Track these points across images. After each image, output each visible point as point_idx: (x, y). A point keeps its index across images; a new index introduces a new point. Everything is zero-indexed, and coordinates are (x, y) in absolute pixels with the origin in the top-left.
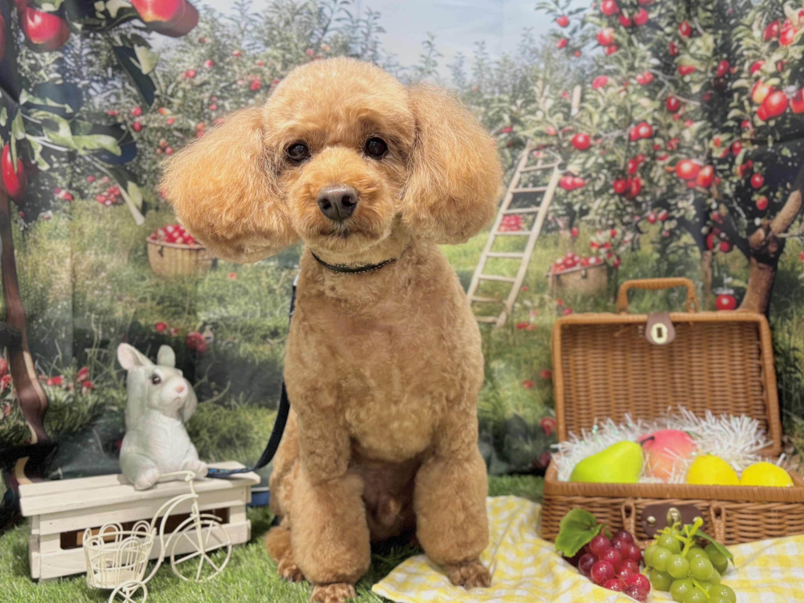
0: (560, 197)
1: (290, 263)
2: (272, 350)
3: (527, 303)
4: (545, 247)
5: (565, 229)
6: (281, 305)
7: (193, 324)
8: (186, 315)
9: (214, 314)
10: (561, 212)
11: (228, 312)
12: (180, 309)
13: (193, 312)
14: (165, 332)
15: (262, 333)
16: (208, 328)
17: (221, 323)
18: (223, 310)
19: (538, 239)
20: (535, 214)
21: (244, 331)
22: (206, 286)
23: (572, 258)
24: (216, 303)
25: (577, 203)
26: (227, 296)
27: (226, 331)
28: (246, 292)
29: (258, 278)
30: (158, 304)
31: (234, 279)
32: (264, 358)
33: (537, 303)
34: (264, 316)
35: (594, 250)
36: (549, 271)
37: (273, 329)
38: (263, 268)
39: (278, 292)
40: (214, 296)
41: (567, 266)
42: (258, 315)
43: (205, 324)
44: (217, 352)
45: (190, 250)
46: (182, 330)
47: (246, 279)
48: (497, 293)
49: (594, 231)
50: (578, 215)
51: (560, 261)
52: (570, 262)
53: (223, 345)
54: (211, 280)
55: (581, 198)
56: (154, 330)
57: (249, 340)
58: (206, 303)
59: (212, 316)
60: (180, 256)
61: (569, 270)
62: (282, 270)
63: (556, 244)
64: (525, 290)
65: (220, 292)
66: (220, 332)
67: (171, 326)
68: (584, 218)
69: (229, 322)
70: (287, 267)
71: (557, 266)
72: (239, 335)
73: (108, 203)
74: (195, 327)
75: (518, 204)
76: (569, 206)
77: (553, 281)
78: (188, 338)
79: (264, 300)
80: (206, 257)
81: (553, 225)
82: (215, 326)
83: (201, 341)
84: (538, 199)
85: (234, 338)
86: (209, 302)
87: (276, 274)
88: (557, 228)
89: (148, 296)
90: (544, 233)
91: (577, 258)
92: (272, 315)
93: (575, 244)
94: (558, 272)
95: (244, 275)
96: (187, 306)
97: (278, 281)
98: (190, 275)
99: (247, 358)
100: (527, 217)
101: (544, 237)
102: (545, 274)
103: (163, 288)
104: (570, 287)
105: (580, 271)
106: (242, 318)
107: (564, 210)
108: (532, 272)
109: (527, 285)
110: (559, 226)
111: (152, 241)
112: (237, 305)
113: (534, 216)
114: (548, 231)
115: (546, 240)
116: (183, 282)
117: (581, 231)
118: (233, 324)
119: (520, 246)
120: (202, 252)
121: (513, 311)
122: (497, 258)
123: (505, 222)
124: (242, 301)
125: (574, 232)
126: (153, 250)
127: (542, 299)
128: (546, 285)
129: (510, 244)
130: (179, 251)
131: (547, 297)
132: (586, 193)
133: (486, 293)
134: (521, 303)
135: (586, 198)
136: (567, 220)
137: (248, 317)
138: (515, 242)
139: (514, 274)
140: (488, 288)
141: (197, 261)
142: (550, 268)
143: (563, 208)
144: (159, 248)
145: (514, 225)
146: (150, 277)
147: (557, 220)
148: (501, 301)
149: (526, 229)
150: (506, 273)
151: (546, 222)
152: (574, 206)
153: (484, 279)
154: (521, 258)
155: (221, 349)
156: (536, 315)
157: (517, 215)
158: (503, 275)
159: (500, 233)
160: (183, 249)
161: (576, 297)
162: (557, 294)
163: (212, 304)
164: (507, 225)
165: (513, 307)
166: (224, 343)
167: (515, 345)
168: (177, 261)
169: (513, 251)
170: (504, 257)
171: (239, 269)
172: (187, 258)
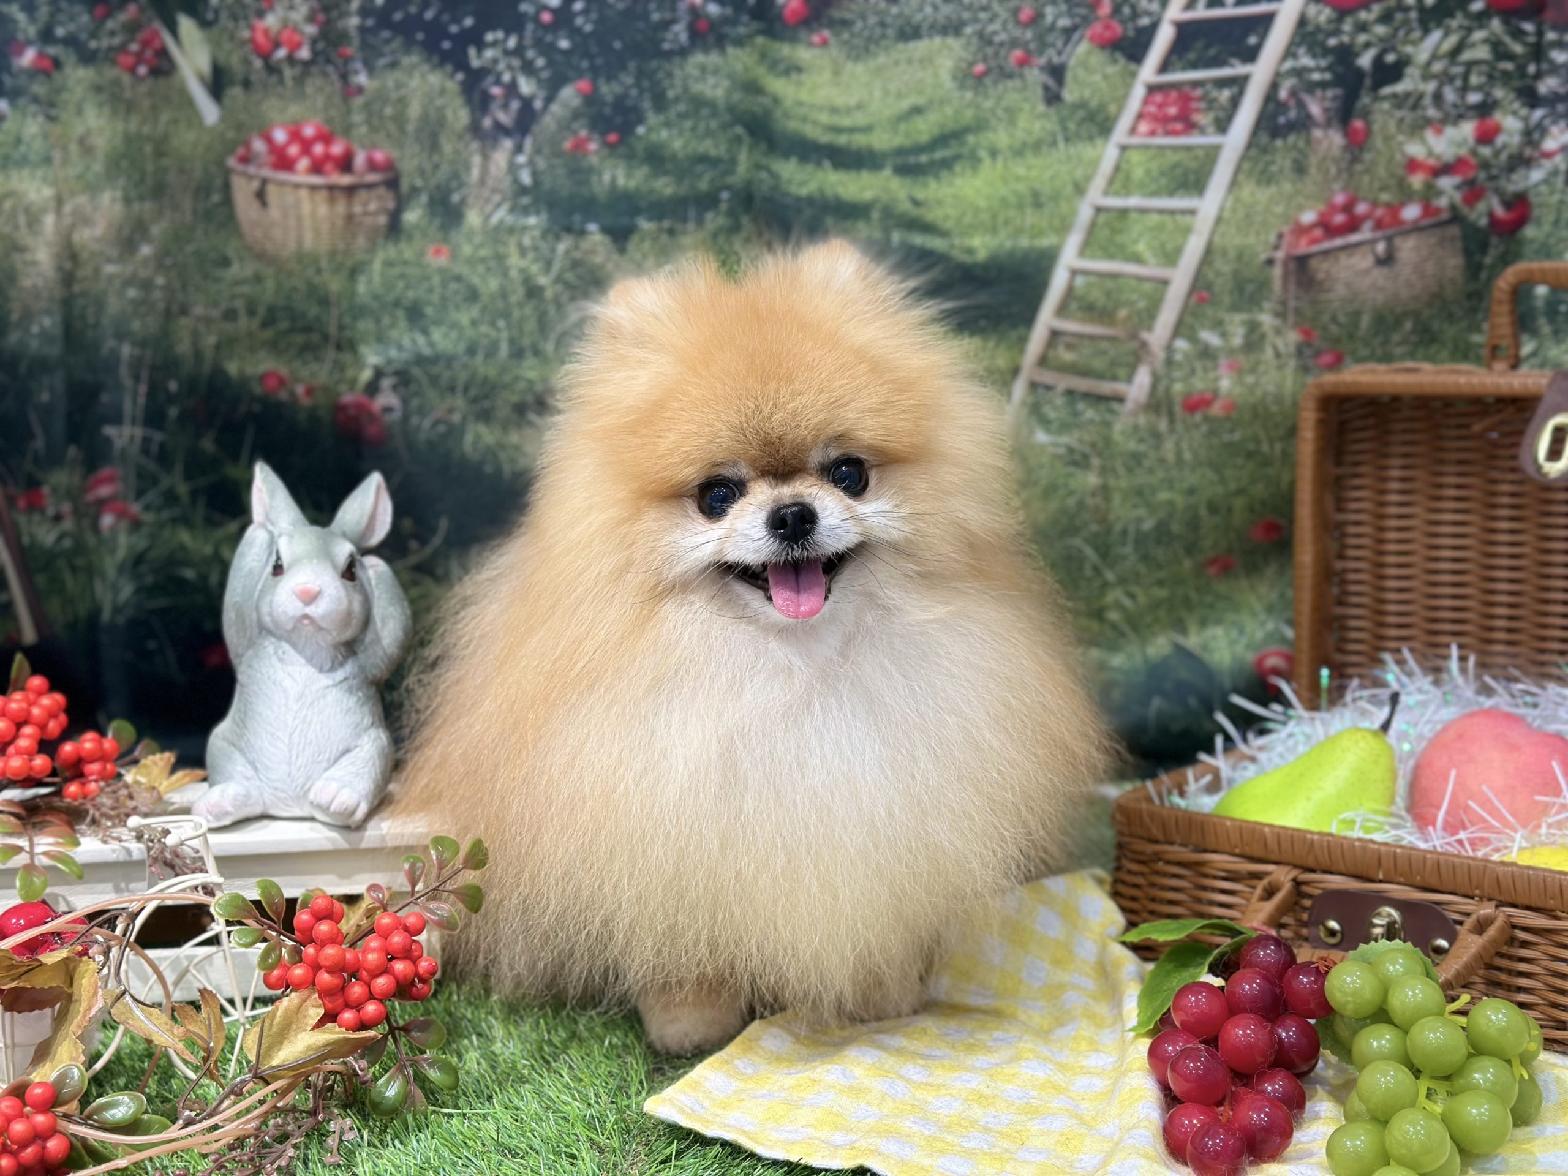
0: (1318, 29)
1: (577, 218)
3: (1210, 338)
4: (1266, 178)
5: (1328, 125)
7: (350, 373)
9: (400, 348)
10: (1316, 76)
11: (431, 344)
12: (315, 338)
13: (347, 345)
14: (283, 395)
15: (515, 398)
16: (386, 383)
17: (416, 372)
18: (421, 340)
19: (1244, 157)
20: (1240, 83)
21: (473, 392)
23: (1348, 208)
24: (403, 324)
25: (1367, 45)
26: (429, 303)
27: (431, 394)
28: (473, 295)
29: (500, 258)
30: (265, 325)
31: (442, 261)
32: (522, 461)
33: (1237, 336)
34: (518, 354)
35: (1417, 181)
36: (1276, 247)
38: (511, 231)
39: (549, 294)
40: (397, 304)
41: (1330, 230)
42: (504, 350)
43: (379, 374)
44: (410, 444)
45: (331, 188)
46: (325, 389)
47: (471, 261)
48: (1122, 313)
49: (1417, 128)
50: (1368, 82)
51: (1308, 217)
52: (1339, 219)
53: (425, 427)
54: (388, 264)
55: (1380, 30)
56: (257, 390)
57: (485, 416)
58: (378, 321)
59: (393, 353)
60: (306, 207)
61: (1338, 242)
62: (558, 238)
63: (1300, 169)
64: (1202, 300)
65: (411, 294)
66: (416, 394)
67: (297, 380)
68: (1387, 90)
69: (435, 370)
70: (569, 229)
71: (1301, 230)
72: (460, 402)
73: (142, 70)
74: (354, 381)
75: (1192, 56)
76: (1345, 55)
77: (1286, 275)
78: (340, 409)
79: (516, 314)
80: (373, 206)
81: (1293, 114)
82: (403, 379)
83: (372, 417)
84: (1252, 40)
85: (451, 411)
86: (386, 321)
87: (544, 246)
88: (1304, 123)
89: (239, 304)
90: (1264, 139)
91: (1361, 208)
92: (537, 352)
93: (1359, 167)
94: (1303, 247)
95: (467, 250)
96: (333, 330)
97: (548, 264)
98: (333, 254)
99: (482, 462)
100: (1214, 93)
101: (1265, 150)
102: (1262, 255)
103: (270, 285)
104: (1340, 291)
105: (1373, 242)
106: (465, 359)
107: (1328, 69)
108: (1224, 253)
109: (1209, 287)
110: (1309, 116)
111: (240, 167)
112: (454, 325)
113: (1235, 90)
114: (1277, 132)
115: (1268, 158)
116: (319, 271)
117: (1376, 127)
118: (446, 375)
119: (1192, 178)
120: (363, 195)
121: (1169, 362)
122: (1123, 213)
123: (1152, 109)
124: (464, 317)
125: (1356, 132)
126: (243, 191)
127: (1253, 327)
128: (1264, 285)
129: (1162, 174)
130: (304, 193)
131: (1266, 319)
132: (1399, 16)
133: (1091, 311)
134: (1193, 339)
135: (1396, 30)
136: (1335, 98)
137: (479, 358)
138: (1175, 166)
139: (1171, 257)
140: (1097, 296)
141: (350, 218)
142: (1280, 236)
143: (1323, 63)
144: (255, 185)
145: (1176, 119)
146: (241, 259)
147: (1307, 98)
148: (1134, 336)
149: (1211, 129)
150: (1147, 255)
151: (1271, 106)
152: (1357, 55)
153: (1085, 273)
154: (1192, 212)
155: (422, 437)
156: (1238, 371)
157: (1187, 89)
158: (1137, 259)
159: (1135, 140)
160: (313, 188)
161: (1356, 315)
162: (1298, 312)
163: (393, 325)
164: (1155, 118)
165: (1169, 349)
166: (427, 423)
167: (1180, 461)
168: (299, 219)
169: (1171, 193)
170: (1143, 211)
171: (454, 235)
172: (323, 210)
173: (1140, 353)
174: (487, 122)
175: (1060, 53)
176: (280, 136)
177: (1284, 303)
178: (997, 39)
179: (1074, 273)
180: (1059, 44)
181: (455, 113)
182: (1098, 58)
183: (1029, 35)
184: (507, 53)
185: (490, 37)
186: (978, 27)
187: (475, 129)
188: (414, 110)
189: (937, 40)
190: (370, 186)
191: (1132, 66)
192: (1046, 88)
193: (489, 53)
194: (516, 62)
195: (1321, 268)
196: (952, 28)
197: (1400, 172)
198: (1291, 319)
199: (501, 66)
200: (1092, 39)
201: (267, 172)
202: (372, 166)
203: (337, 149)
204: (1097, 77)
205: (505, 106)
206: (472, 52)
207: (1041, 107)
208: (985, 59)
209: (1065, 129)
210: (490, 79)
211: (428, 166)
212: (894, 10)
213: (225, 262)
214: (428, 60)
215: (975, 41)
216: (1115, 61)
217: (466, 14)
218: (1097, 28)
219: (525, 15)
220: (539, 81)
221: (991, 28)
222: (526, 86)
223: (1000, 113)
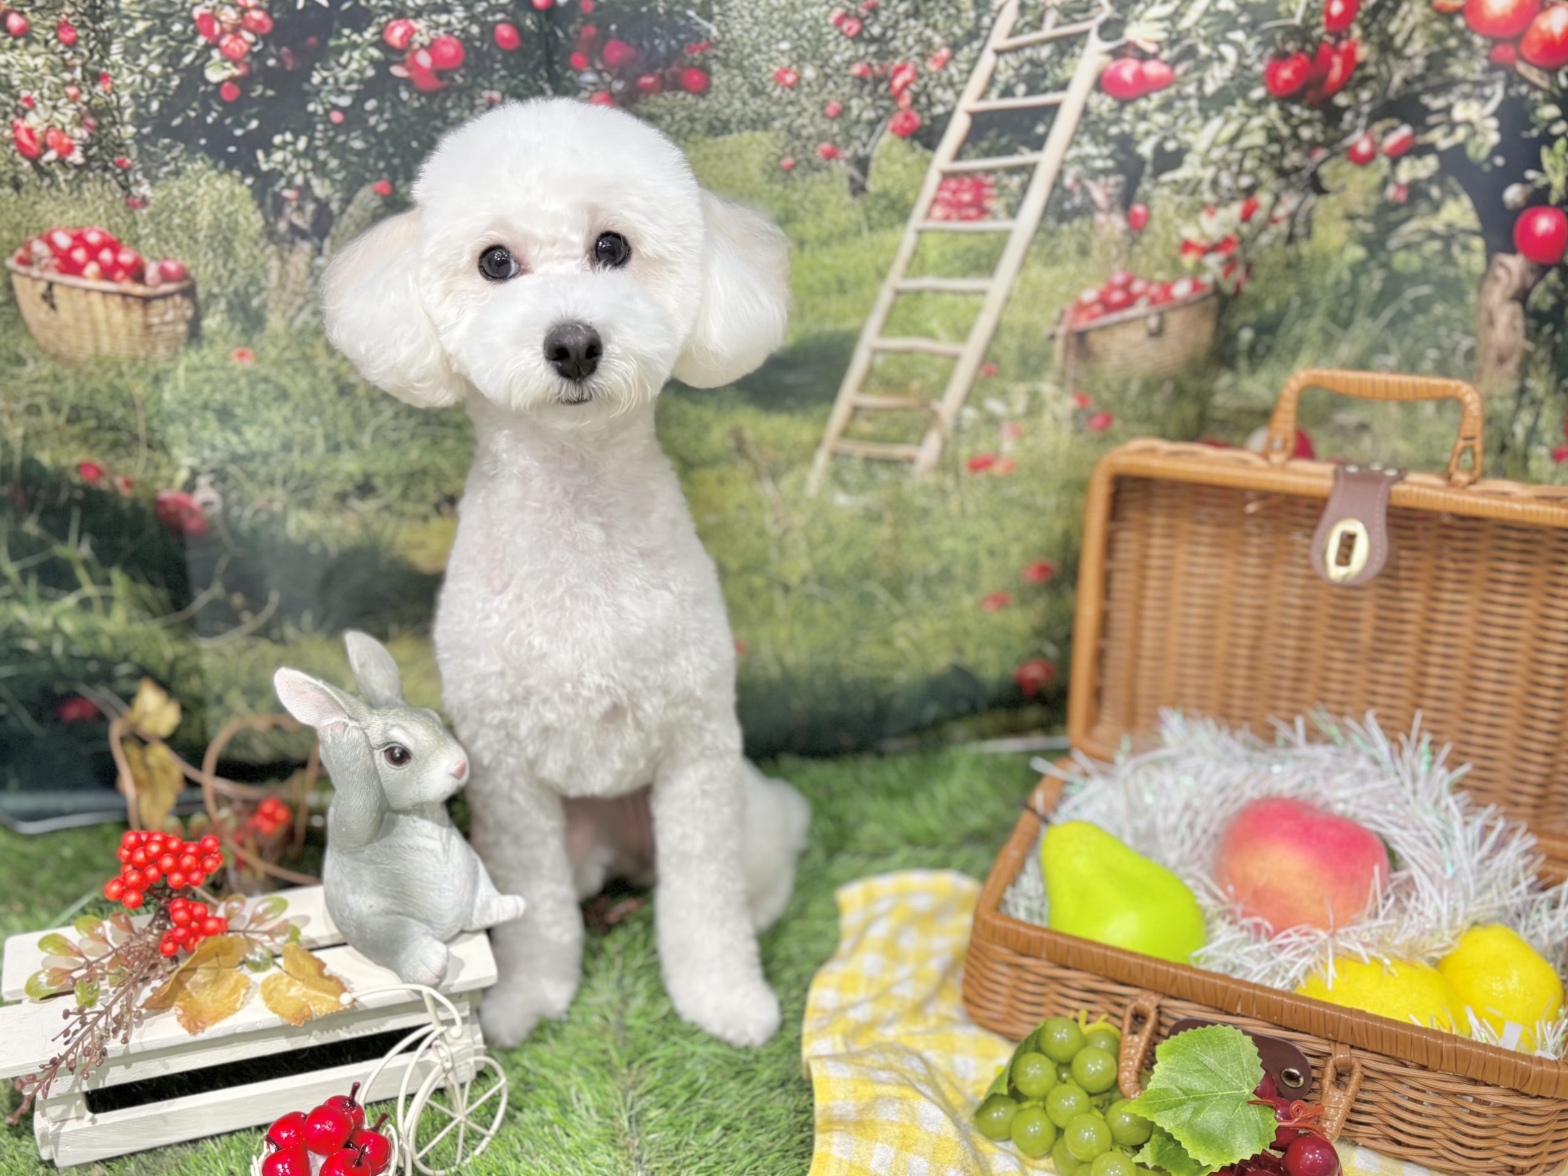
0: (1099, 119)
2: (365, 526)
3: (995, 406)
4: (1052, 260)
5: (1111, 210)
6: (373, 423)
7: (165, 472)
8: (143, 452)
9: (214, 448)
10: (1099, 164)
11: (245, 443)
12: (125, 436)
13: (159, 446)
14: (103, 485)
15: (336, 487)
16: (203, 481)
17: (232, 469)
18: (234, 439)
19: (1033, 241)
21: (292, 484)
22: (182, 384)
23: (1126, 286)
24: (214, 424)
25: (1148, 133)
26: (239, 404)
27: (250, 488)
28: (283, 395)
29: (307, 359)
30: (70, 421)
31: (248, 364)
32: (347, 543)
33: (1020, 404)
34: (335, 448)
35: (1189, 260)
36: (1059, 323)
37: (359, 478)
40: (205, 407)
41: (1108, 306)
42: (320, 446)
43: (195, 473)
44: (234, 534)
45: (125, 295)
46: (143, 484)
47: (277, 363)
48: (916, 385)
49: (1193, 212)
50: (1149, 169)
51: (1090, 295)
52: (1117, 296)
53: (245, 517)
54: (193, 369)
55: (1160, 118)
56: (76, 480)
57: (307, 504)
58: (188, 425)
59: (207, 453)
60: (99, 310)
61: (1114, 317)
64: (989, 373)
65: (218, 396)
66: (234, 488)
67: (114, 472)
68: (1167, 177)
69: (252, 466)
71: (1082, 308)
72: (279, 493)
74: (171, 479)
75: (984, 145)
76: (1126, 142)
77: (1066, 350)
78: (159, 504)
79: (330, 411)
80: (170, 315)
81: (1078, 200)
82: (220, 476)
83: (192, 512)
84: (1041, 129)
85: (271, 500)
86: (196, 423)
88: (1088, 209)
89: (41, 401)
90: (1050, 224)
91: (1137, 286)
92: (354, 446)
93: (1136, 248)
94: (1083, 323)
96: (141, 430)
98: (134, 360)
99: (308, 543)
100: (1006, 180)
101: (1050, 234)
102: (1046, 330)
103: (70, 385)
104: (1114, 361)
105: (1145, 317)
106: (281, 455)
107: (1111, 156)
108: (1011, 328)
109: (996, 360)
110: (1093, 202)
111: (22, 269)
112: (266, 424)
113: (1024, 177)
114: (1063, 217)
115: (1054, 241)
116: (120, 375)
117: (1156, 212)
118: (263, 471)
119: (984, 261)
120: (159, 304)
121: (958, 429)
122: (919, 293)
123: (947, 195)
124: (276, 415)
125: (1136, 216)
126: (28, 293)
127: (1035, 396)
128: (1046, 357)
129: (957, 257)
130: (95, 298)
131: (1047, 388)
132: (1179, 105)
133: (890, 385)
134: (980, 407)
135: (1176, 118)
136: (1117, 185)
137: (296, 454)
138: (969, 249)
139: (962, 334)
140: (895, 372)
141: (148, 327)
142: (1063, 313)
143: (1105, 151)
144: (42, 287)
145: (970, 205)
146: (36, 359)
147: (1090, 184)
148: (925, 405)
149: (1002, 215)
150: (941, 332)
151: (1058, 192)
152: (1138, 143)
153: (884, 351)
154: (983, 293)
155: (244, 526)
156: (1018, 434)
157: (980, 177)
158: (930, 335)
159: (931, 224)
160: (105, 293)
161: (1126, 383)
162: (1076, 381)
163: (204, 427)
164: (949, 204)
165: (958, 418)
166: (248, 513)
167: (963, 514)
168: (94, 323)
169: (964, 275)
170: (937, 292)
171: (256, 338)
172: (118, 316)
173: (932, 419)
174: (282, 226)
175: (865, 145)
176: (63, 241)
177: (1063, 373)
178: (804, 133)
179: (875, 352)
180: (864, 136)
181: (247, 218)
182: (900, 148)
183: (836, 128)
184: (296, 155)
185: (277, 139)
186: (787, 121)
187: (270, 233)
188: (204, 218)
189: (747, 134)
190: (165, 296)
191: (928, 153)
192: (852, 180)
193: (278, 156)
194: (309, 165)
195: (1097, 341)
196: (761, 122)
197: (1175, 252)
198: (1070, 386)
199: (292, 169)
200: (894, 130)
201: (53, 276)
202: (165, 276)
203: (126, 258)
204: (898, 167)
205: (300, 209)
206: (260, 154)
207: (847, 198)
208: (793, 153)
209: (869, 218)
210: (283, 182)
211: (225, 274)
212: (703, 105)
213: (20, 361)
214: (215, 166)
215: (783, 134)
216: (914, 150)
217: (250, 117)
218: (899, 119)
219: (314, 113)
220: (333, 182)
221: (799, 122)
222: (321, 188)
223: (807, 205)
